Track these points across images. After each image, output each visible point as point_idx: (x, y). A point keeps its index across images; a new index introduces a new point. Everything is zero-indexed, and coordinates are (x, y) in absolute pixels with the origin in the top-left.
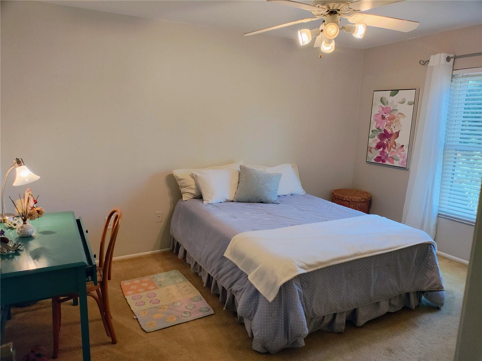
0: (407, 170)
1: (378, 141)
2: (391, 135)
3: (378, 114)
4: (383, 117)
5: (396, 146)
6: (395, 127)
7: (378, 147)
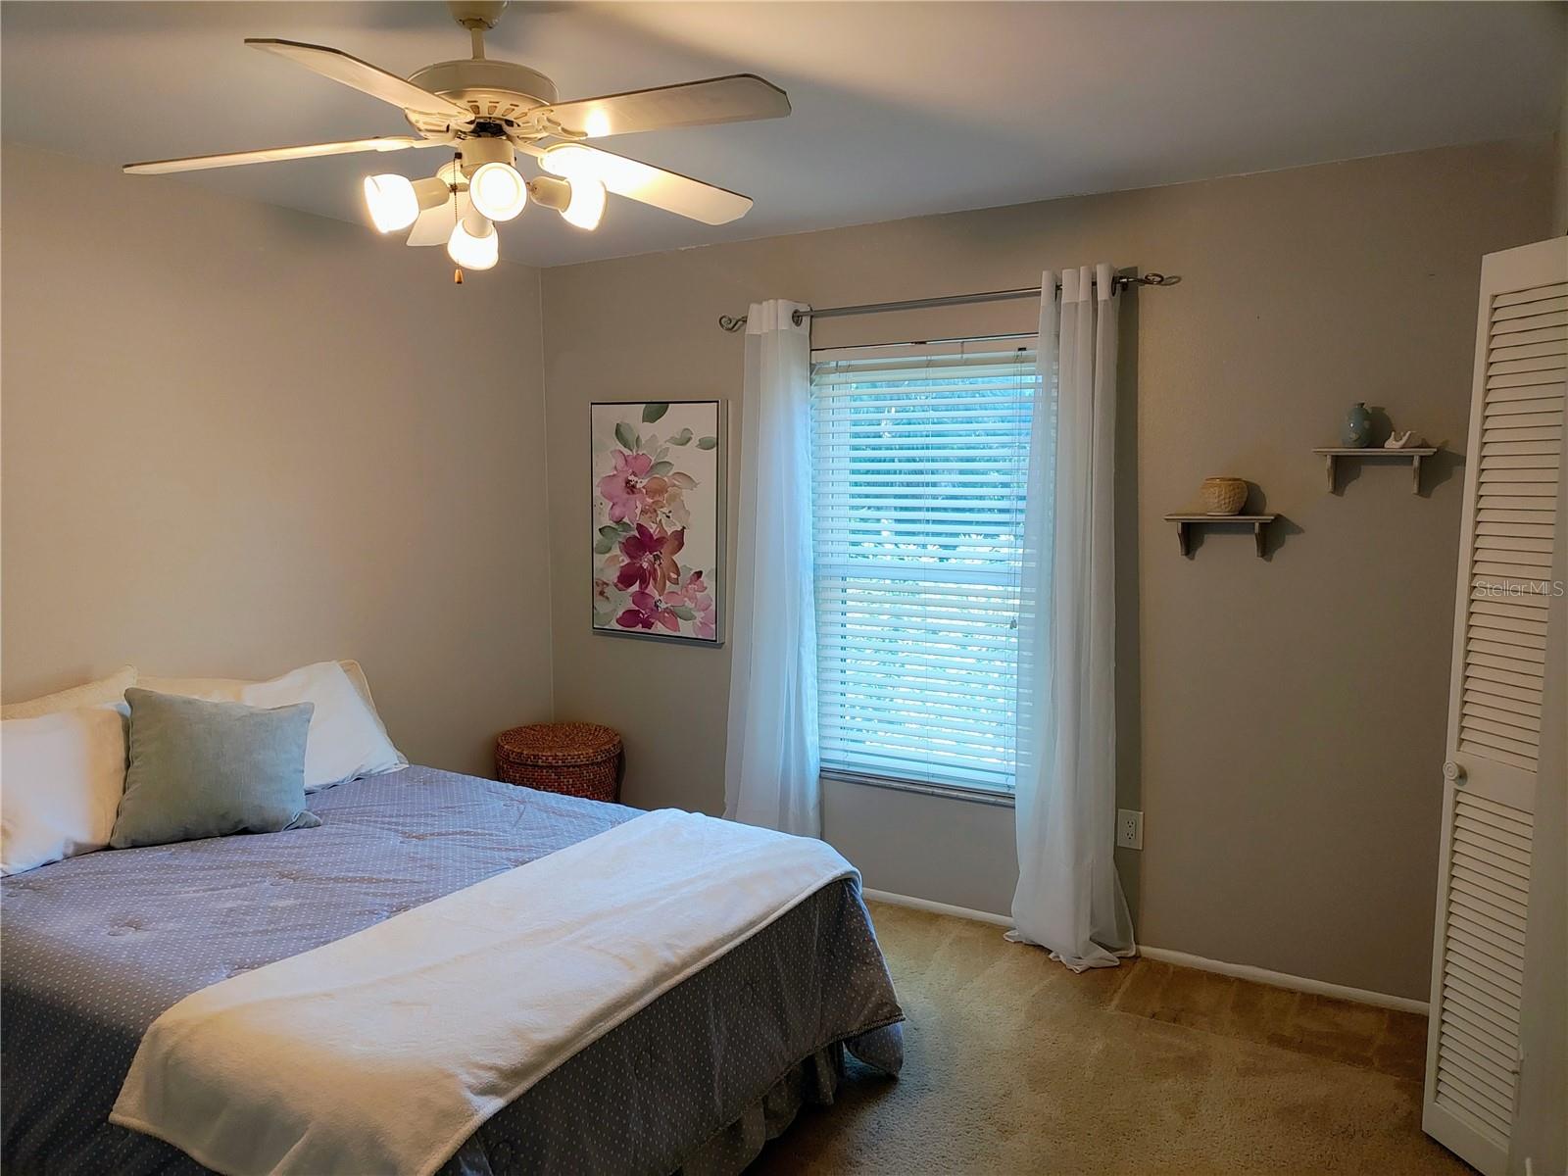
0: (720, 648)
1: (623, 561)
2: (661, 541)
3: (614, 475)
4: (631, 488)
5: (678, 574)
6: (668, 517)
7: (626, 579)
